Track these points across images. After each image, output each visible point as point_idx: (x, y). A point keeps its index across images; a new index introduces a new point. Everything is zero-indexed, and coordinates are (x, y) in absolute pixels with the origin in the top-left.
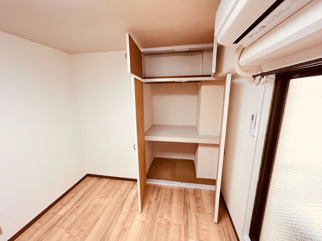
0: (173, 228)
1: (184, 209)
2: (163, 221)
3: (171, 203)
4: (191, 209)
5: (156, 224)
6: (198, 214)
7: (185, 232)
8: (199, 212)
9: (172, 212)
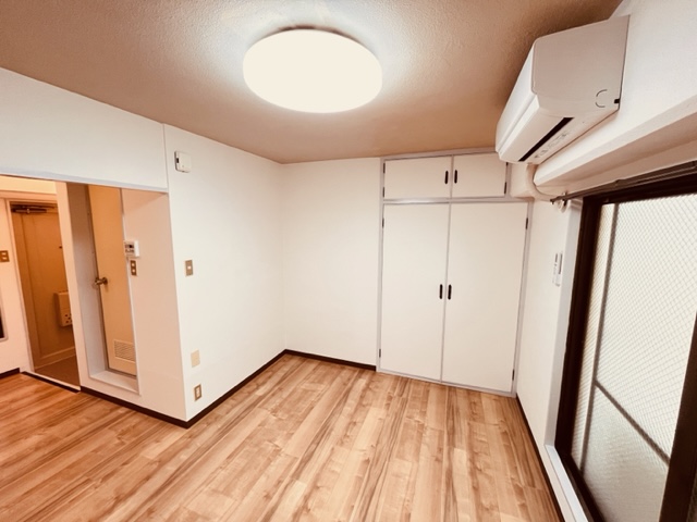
0: (428, 432)
1: (448, 413)
2: (413, 423)
3: (425, 403)
4: (462, 415)
5: (402, 425)
6: (471, 422)
7: (449, 440)
8: (474, 420)
9: (428, 413)
